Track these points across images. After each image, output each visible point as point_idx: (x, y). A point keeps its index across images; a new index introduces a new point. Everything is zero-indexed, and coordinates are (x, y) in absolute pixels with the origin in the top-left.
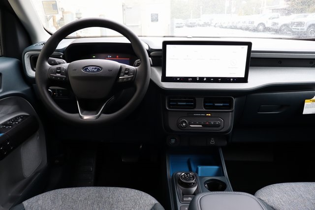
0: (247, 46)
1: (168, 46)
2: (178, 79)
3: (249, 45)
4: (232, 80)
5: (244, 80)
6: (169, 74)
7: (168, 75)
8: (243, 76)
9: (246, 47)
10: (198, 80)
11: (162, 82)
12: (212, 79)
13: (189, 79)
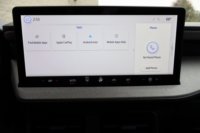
2: (50, 81)
7: (29, 74)
9: (175, 18)
10: (87, 81)
11: (19, 87)
12: (114, 80)
13: (70, 81)
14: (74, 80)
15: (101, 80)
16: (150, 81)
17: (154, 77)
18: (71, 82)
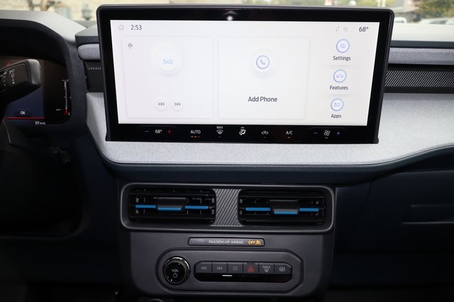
0: (377, 25)
1: (115, 25)
2: (158, 131)
3: (384, 18)
4: (327, 133)
5: (366, 134)
6: (125, 116)
7: (123, 119)
8: (362, 120)
9: (374, 27)
10: (220, 133)
11: (106, 140)
12: (265, 132)
13: (192, 132)
14: (199, 132)
15: (243, 132)
16: (326, 136)
17: (333, 129)
18: (192, 134)
